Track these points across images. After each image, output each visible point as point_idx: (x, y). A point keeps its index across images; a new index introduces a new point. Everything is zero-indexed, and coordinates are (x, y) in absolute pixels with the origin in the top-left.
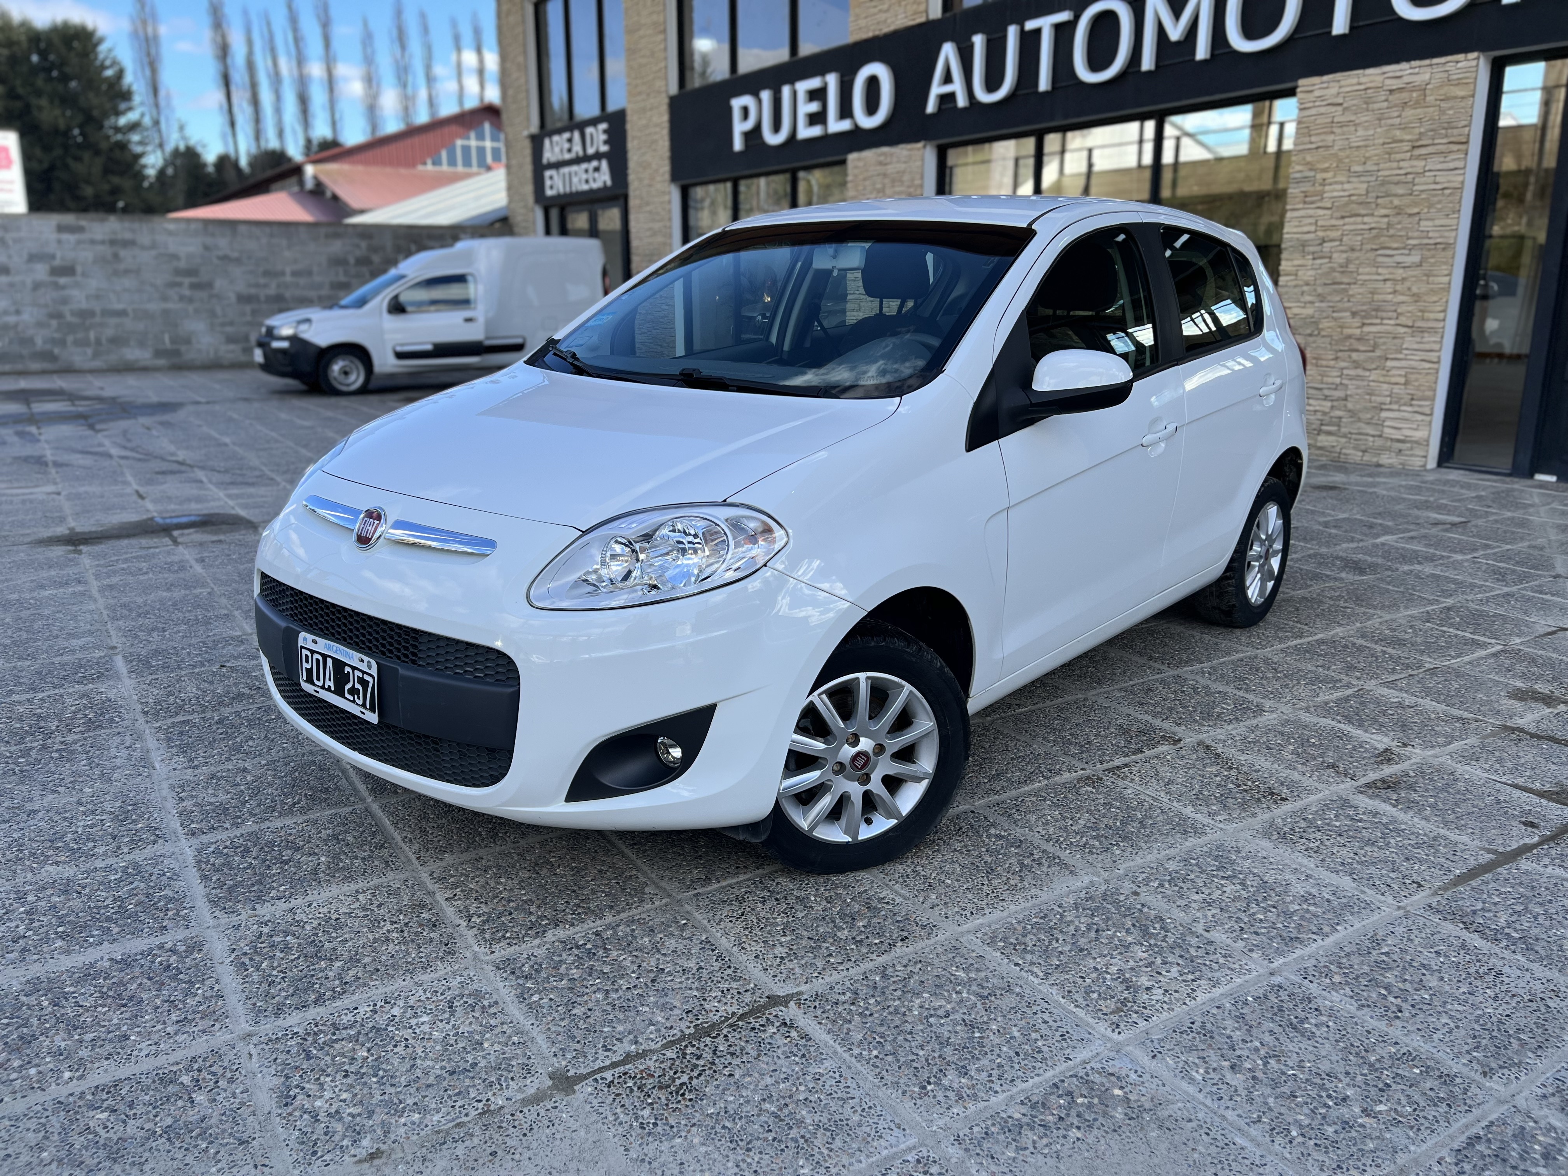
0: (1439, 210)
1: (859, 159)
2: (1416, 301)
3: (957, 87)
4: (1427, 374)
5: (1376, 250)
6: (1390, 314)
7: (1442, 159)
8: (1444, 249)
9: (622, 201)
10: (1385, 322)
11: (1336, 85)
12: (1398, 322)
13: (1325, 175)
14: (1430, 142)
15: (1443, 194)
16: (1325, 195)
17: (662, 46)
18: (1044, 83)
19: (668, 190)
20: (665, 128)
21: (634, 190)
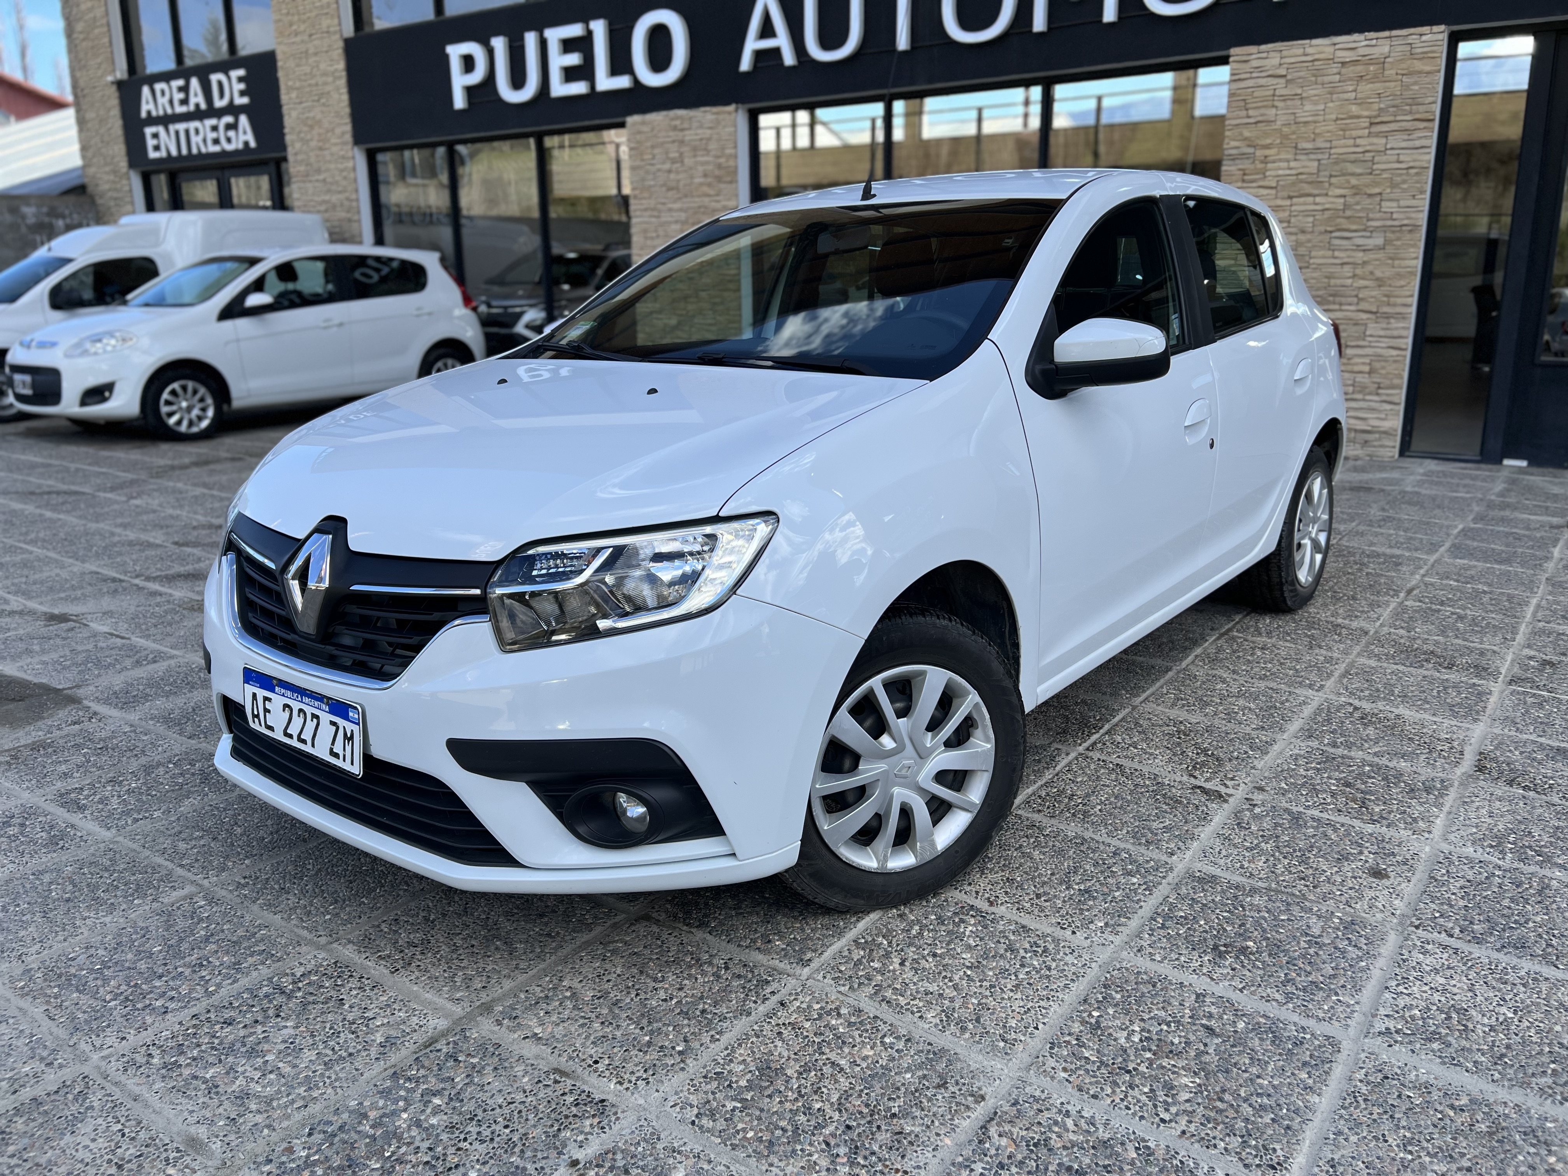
0: (1404, 191)
1: (643, 123)
2: (1380, 286)
3: (782, 41)
4: (1395, 361)
5: (1331, 232)
6: (1350, 300)
7: (1406, 137)
8: (1410, 231)
9: (272, 168)
10: (1344, 307)
11: (1278, 55)
12: (1360, 307)
13: (1267, 152)
14: (1391, 118)
15: (1408, 174)
16: (1268, 173)
18: (903, 42)
19: (350, 154)
20: (340, 78)
21: (296, 154)
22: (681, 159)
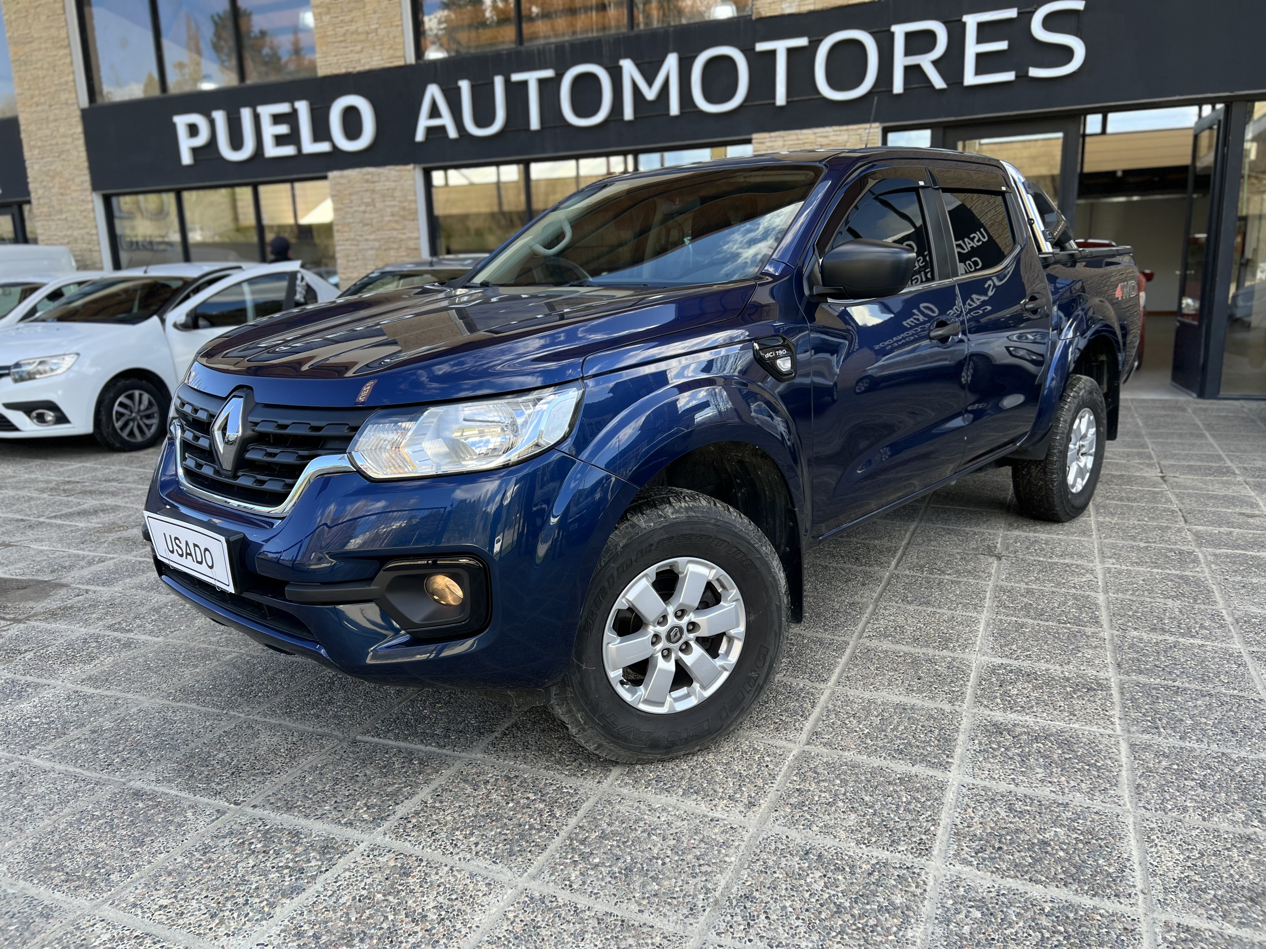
9: (15, 209)
11: (781, 139)
17: (67, 61)
18: (535, 123)
19: (89, 198)
20: (79, 139)
21: (39, 198)
22: (373, 203)
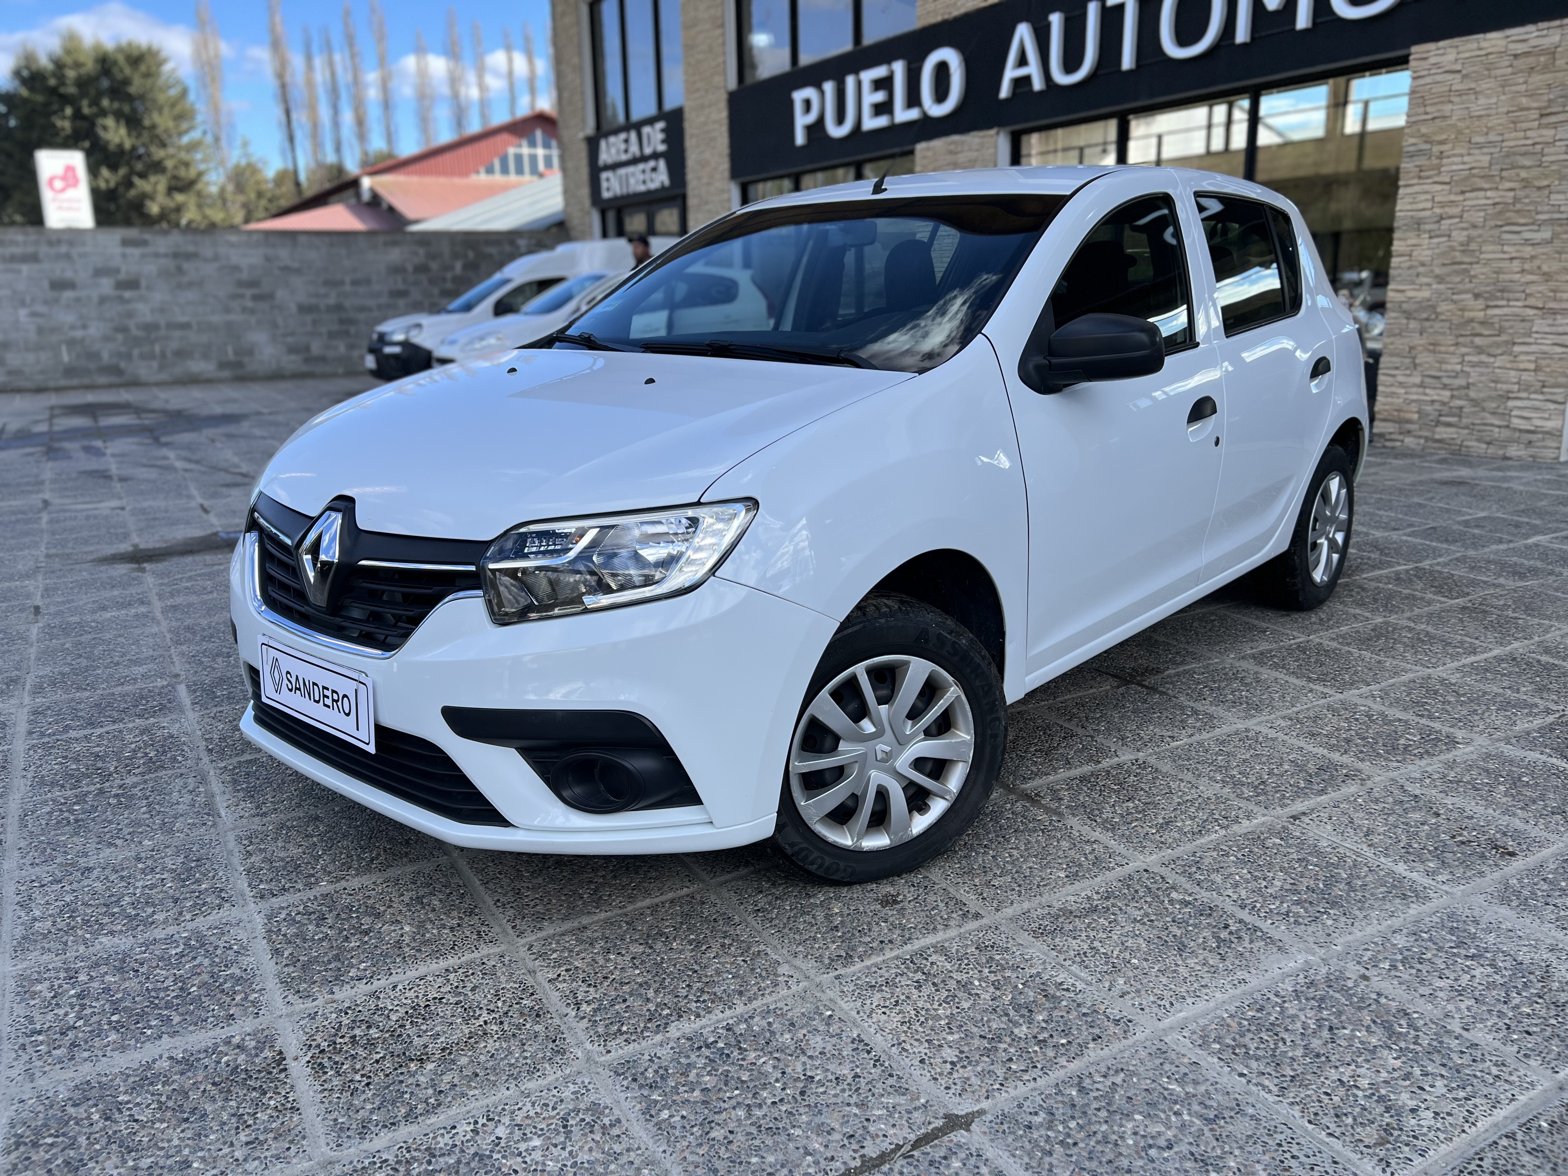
1: (928, 149)
2: (1547, 281)
3: (1033, 69)
4: (1560, 359)
5: (1501, 226)
6: (1518, 295)
9: (679, 202)
10: (1512, 303)
11: (1454, 51)
12: (1527, 303)
13: (1442, 148)
14: (1560, 109)
16: (1443, 169)
17: (720, 41)
18: (1127, 61)
19: (727, 185)
20: (724, 124)
21: (693, 189)
